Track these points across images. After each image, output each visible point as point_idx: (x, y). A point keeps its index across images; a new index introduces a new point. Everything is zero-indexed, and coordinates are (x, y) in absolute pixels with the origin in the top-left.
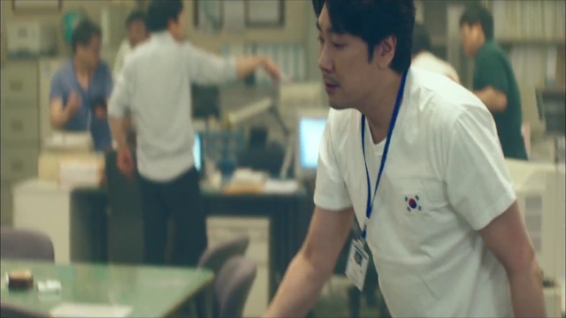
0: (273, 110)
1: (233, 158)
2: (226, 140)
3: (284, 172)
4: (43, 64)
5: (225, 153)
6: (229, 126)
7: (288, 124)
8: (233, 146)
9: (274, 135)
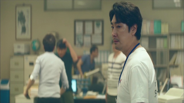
0: (100, 72)
1: (87, 87)
2: (85, 82)
3: (103, 92)
4: (25, 57)
5: (84, 86)
6: (86, 77)
7: (105, 77)
8: (87, 83)
9: (100, 80)
